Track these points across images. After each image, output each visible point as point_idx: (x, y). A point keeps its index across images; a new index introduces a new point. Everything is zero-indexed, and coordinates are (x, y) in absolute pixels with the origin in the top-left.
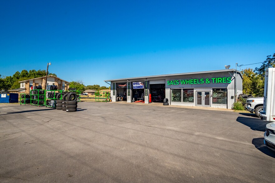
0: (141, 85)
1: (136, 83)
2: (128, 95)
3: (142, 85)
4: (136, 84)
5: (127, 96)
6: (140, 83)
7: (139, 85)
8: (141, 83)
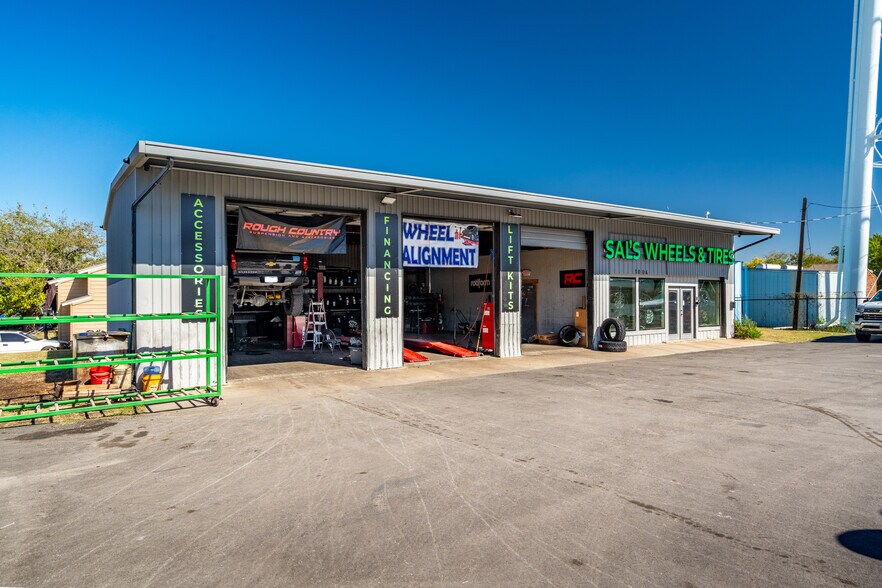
0: (458, 244)
1: (424, 224)
2: (380, 314)
3: (464, 248)
4: (428, 233)
5: (372, 322)
6: (455, 228)
7: (447, 245)
8: (465, 233)
